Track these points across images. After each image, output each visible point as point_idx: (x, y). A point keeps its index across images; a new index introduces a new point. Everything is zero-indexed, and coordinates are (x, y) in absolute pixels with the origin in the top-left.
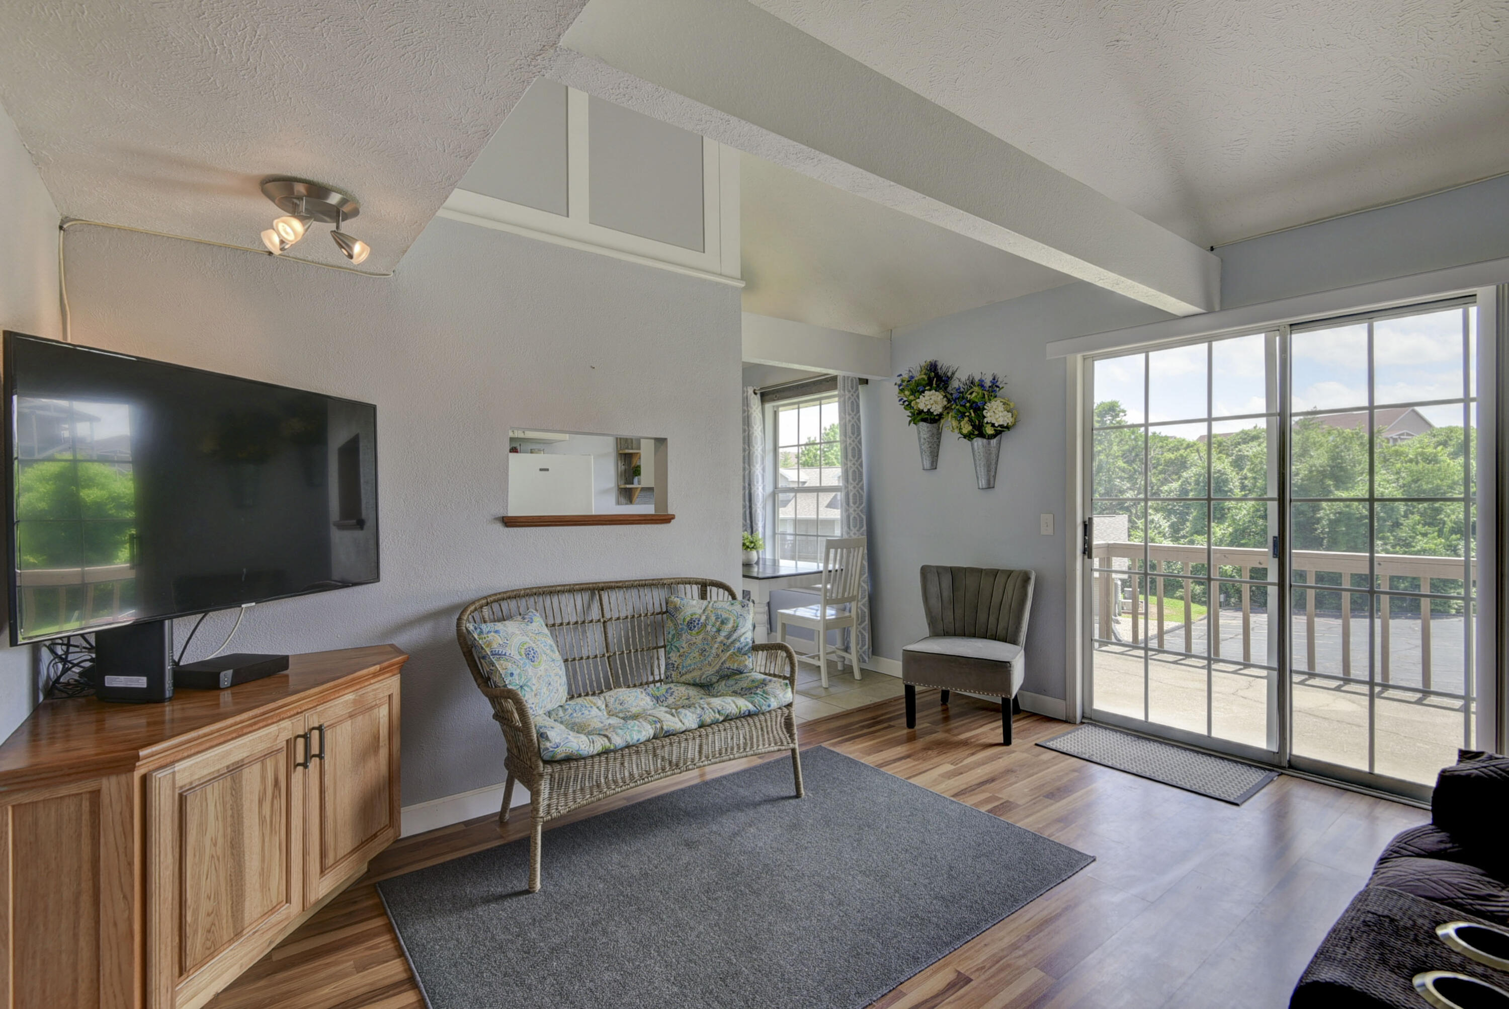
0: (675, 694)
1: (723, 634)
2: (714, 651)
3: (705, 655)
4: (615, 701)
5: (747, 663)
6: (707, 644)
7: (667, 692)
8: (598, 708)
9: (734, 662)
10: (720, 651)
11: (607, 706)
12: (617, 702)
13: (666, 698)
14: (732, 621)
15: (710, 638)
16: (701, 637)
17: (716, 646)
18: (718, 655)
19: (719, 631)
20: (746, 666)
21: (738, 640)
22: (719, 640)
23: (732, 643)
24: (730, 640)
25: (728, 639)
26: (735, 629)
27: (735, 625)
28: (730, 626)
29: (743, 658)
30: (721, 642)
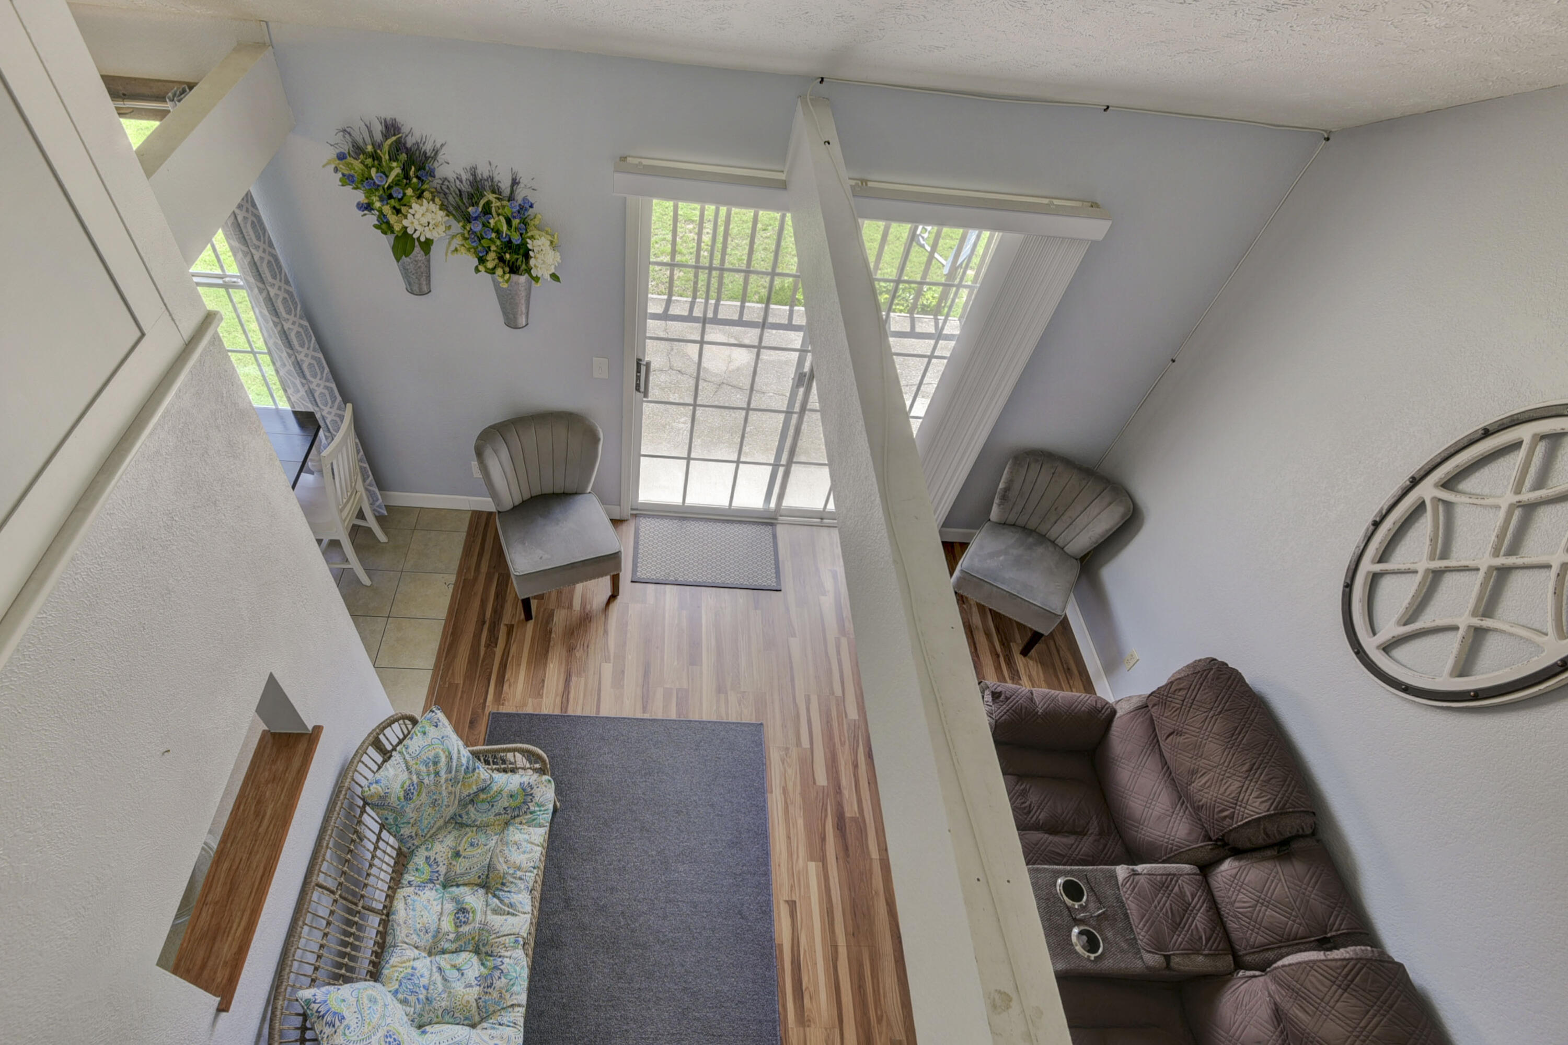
0: (439, 860)
1: (443, 773)
2: (445, 794)
3: (439, 804)
4: (418, 935)
5: (482, 777)
6: (434, 794)
7: (430, 866)
8: (414, 959)
9: (470, 786)
10: (450, 788)
11: (417, 948)
12: (421, 934)
13: (438, 871)
14: (441, 754)
15: (433, 788)
16: (424, 794)
17: (444, 788)
18: (450, 793)
19: (437, 774)
20: (484, 780)
21: (460, 765)
22: (443, 781)
23: (457, 771)
24: (453, 772)
25: (450, 772)
26: (450, 758)
27: (447, 753)
28: (443, 760)
29: (476, 775)
30: (446, 780)
